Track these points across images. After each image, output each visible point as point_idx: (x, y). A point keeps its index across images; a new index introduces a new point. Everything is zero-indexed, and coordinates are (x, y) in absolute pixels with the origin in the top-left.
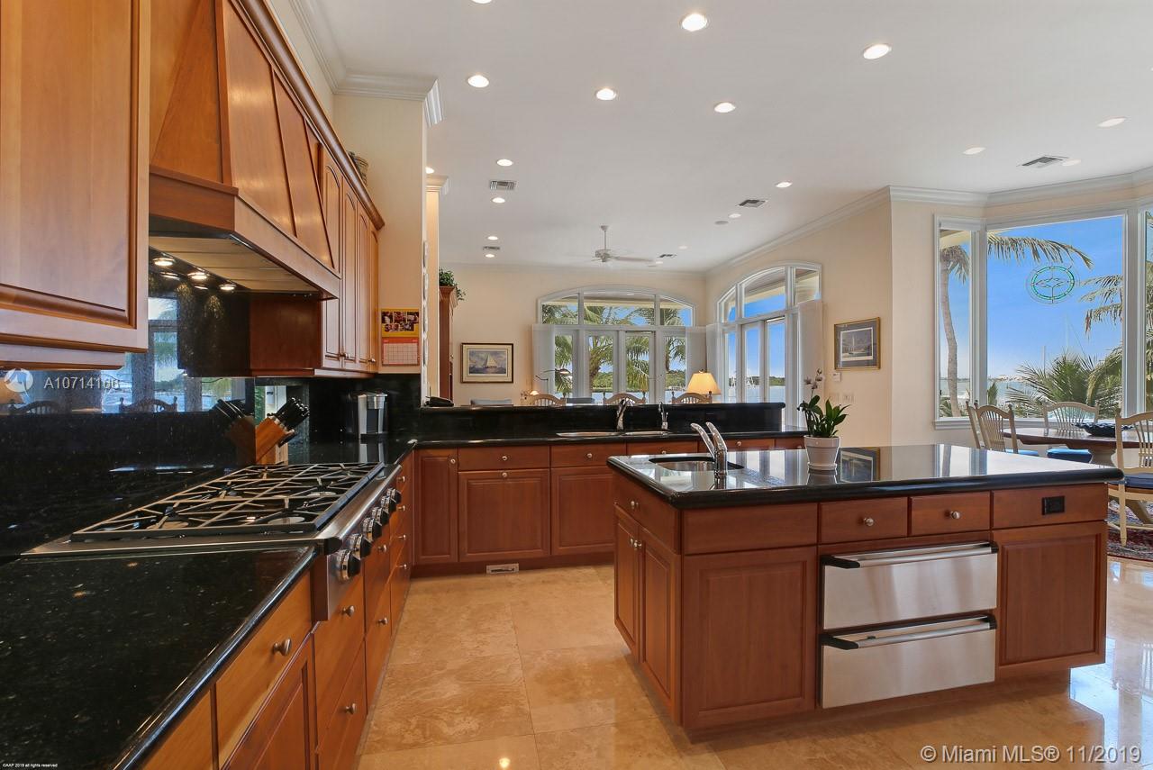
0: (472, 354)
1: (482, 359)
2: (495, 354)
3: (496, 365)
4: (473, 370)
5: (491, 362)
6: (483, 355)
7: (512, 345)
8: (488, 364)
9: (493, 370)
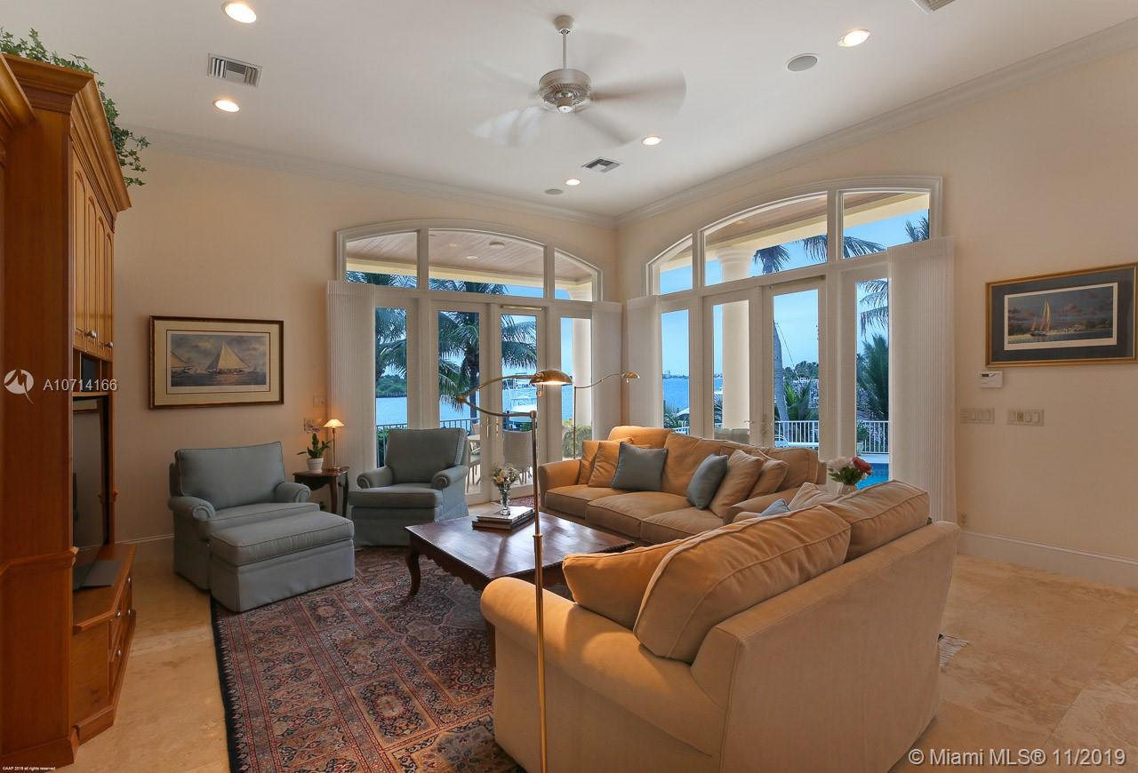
0: (179, 342)
1: (205, 353)
2: (240, 341)
3: (239, 365)
5: (229, 360)
7: (281, 323)
8: (222, 365)
9: (235, 376)
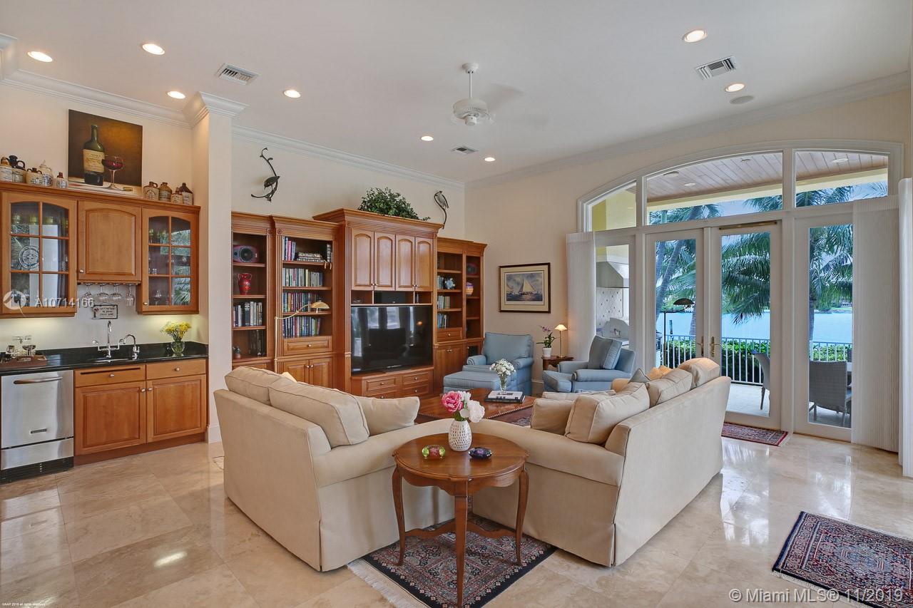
0: (509, 278)
1: (519, 284)
2: (532, 276)
3: (531, 290)
4: (511, 298)
5: (527, 287)
6: (518, 279)
7: (549, 264)
8: (525, 290)
9: (530, 297)
